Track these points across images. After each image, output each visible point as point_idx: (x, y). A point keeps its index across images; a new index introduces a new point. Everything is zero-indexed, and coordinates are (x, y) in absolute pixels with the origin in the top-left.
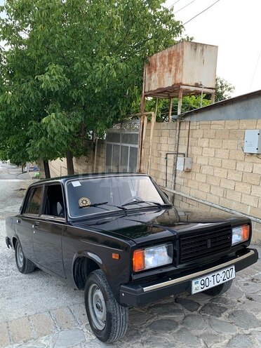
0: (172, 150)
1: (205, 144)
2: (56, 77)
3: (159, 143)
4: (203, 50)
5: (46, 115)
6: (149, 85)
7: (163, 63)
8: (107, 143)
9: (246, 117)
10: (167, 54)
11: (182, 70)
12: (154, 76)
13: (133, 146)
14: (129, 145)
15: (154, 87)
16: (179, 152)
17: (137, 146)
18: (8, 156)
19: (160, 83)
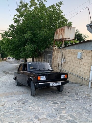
0: (61, 57)
1: (69, 56)
2: (30, 35)
3: (58, 55)
4: (71, 29)
5: (26, 45)
6: (56, 38)
7: (60, 31)
8: (44, 54)
9: (79, 49)
10: (61, 29)
11: (64, 34)
12: (57, 35)
13: (51, 55)
14: (50, 55)
15: (57, 38)
16: (63, 57)
17: (52, 55)
18: (15, 57)
19: (59, 37)
